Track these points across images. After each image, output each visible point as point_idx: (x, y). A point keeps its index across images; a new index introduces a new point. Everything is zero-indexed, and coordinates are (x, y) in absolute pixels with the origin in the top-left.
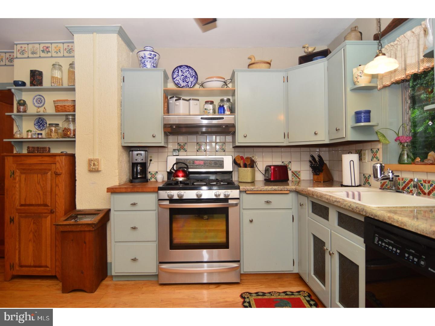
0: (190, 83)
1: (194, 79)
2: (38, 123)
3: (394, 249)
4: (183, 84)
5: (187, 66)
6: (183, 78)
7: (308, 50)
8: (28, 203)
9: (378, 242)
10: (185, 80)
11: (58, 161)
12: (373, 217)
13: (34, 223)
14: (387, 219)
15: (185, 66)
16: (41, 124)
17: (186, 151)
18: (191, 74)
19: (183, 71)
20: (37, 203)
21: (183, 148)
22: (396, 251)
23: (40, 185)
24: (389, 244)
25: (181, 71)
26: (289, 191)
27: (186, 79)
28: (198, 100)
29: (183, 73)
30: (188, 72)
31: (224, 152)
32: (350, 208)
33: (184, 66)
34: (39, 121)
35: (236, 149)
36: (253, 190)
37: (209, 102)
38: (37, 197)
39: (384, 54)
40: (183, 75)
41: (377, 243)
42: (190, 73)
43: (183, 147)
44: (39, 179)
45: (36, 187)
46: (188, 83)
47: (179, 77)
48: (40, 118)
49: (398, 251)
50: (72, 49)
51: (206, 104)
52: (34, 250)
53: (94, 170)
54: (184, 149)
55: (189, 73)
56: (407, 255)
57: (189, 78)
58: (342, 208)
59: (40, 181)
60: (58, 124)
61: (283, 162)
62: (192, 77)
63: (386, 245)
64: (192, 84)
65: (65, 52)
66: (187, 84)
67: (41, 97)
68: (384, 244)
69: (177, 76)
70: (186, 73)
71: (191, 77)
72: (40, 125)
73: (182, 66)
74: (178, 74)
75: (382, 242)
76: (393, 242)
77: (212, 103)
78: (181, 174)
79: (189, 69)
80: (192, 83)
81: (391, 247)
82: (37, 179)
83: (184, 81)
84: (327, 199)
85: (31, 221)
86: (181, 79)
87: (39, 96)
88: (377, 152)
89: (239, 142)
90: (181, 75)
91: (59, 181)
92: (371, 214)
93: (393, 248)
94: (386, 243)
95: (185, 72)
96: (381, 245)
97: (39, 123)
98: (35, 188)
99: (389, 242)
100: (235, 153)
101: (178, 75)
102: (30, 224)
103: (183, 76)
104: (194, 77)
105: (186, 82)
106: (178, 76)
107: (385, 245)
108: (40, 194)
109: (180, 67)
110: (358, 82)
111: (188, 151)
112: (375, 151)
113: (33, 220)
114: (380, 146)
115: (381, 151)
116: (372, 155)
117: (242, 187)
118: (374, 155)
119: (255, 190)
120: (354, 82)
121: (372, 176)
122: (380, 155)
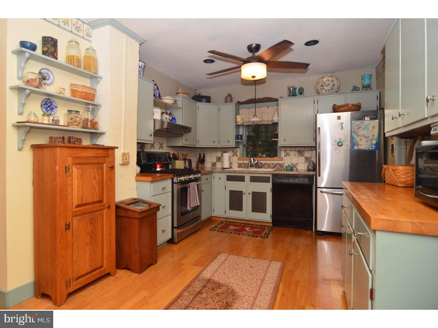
2: (45, 105)
7: (199, 93)
8: (84, 202)
9: (279, 181)
11: (111, 155)
13: (91, 223)
16: (49, 106)
20: (93, 201)
23: (96, 180)
31: (163, 150)
34: (47, 102)
38: (93, 194)
44: (95, 175)
45: (92, 182)
48: (49, 99)
50: (81, 28)
52: (91, 254)
53: (126, 163)
59: (96, 176)
60: (79, 112)
65: (73, 28)
67: (48, 72)
72: (47, 108)
82: (94, 175)
84: (248, 172)
85: (88, 222)
87: (46, 70)
88: (236, 152)
91: (112, 174)
97: (47, 105)
98: (92, 184)
100: (169, 150)
102: (87, 225)
108: (96, 190)
110: (240, 122)
113: (89, 221)
114: (238, 150)
115: (239, 152)
116: (233, 154)
117: (201, 171)
118: (235, 154)
119: (204, 172)
120: (237, 121)
121: (233, 163)
122: (238, 154)
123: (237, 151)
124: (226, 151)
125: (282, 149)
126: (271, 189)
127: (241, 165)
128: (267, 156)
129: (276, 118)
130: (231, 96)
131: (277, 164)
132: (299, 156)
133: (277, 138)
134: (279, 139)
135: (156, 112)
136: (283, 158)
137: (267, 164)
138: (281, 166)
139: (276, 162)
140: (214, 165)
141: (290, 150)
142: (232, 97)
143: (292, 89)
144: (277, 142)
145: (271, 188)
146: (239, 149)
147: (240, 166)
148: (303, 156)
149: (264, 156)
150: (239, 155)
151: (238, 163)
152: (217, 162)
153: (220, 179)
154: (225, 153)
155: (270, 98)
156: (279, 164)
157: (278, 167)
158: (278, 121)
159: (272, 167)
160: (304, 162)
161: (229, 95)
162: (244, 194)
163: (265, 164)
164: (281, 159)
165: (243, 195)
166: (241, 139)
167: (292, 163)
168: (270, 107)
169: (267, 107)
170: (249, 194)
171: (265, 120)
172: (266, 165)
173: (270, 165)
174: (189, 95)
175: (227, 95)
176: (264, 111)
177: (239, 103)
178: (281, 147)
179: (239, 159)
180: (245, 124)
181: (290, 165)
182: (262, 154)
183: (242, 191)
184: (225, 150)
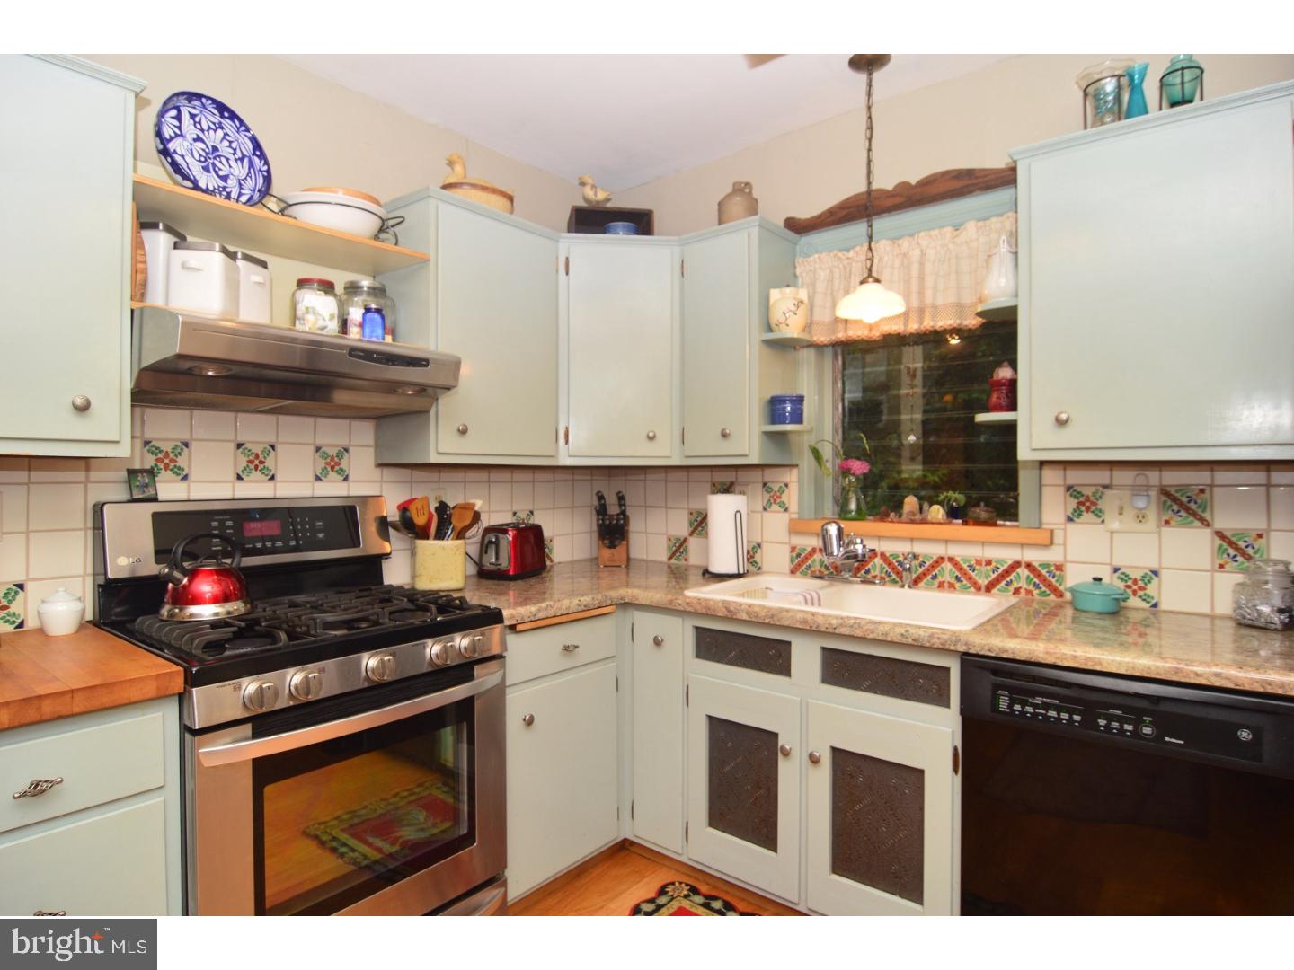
0: (232, 182)
1: (249, 172)
3: (1065, 716)
4: (206, 180)
5: (222, 108)
6: (203, 154)
7: (596, 195)
9: (1010, 706)
10: (213, 164)
12: (993, 655)
14: (1041, 655)
15: (214, 101)
17: (185, 478)
18: (234, 145)
19: (197, 119)
21: (172, 465)
22: (1071, 717)
24: (1047, 707)
25: (193, 116)
26: (614, 607)
27: (217, 163)
28: (264, 264)
29: (202, 130)
30: (220, 133)
31: (345, 484)
32: (907, 638)
33: (208, 98)
35: (386, 470)
36: (537, 618)
37: (316, 285)
39: (877, 281)
40: (198, 139)
41: (1008, 710)
42: (231, 142)
43: (173, 461)
46: (225, 179)
47: (186, 143)
49: (1077, 718)
51: (303, 291)
54: (177, 470)
55: (224, 138)
56: (1102, 722)
57: (228, 159)
58: (874, 640)
61: (515, 514)
62: (242, 159)
63: (1037, 711)
64: (243, 191)
66: (221, 184)
68: (1029, 709)
69: (177, 135)
70: (211, 132)
71: (236, 160)
73: (199, 96)
74: (179, 128)
75: (1024, 704)
76: (1057, 702)
77: (327, 287)
78: (206, 587)
79: (227, 123)
80: (241, 188)
81: (1052, 713)
83: (208, 166)
86: (197, 157)
88: (781, 491)
89: (441, 451)
90: (195, 136)
92: (987, 648)
93: (1058, 714)
94: (1035, 706)
95: (210, 128)
96: (1022, 713)
99: (1044, 703)
100: (384, 485)
101: (178, 132)
103: (201, 145)
104: (246, 160)
105: (216, 173)
106: (182, 135)
107: (1034, 710)
109: (192, 96)
110: (787, 325)
111: (193, 477)
112: (776, 487)
114: (792, 477)
115: (794, 488)
116: (767, 496)
117: (505, 613)
118: (774, 498)
119: (541, 615)
120: (773, 322)
121: (765, 546)
122: (792, 497)
123: (786, 485)
124: (732, 484)
125: (1050, 475)
126: (956, 749)
127: (807, 558)
128: (954, 513)
129: (1003, 281)
130: (750, 193)
131: (1016, 565)
132: (1167, 522)
133: (1012, 406)
134: (1021, 416)
135: (184, 266)
136: (1052, 531)
137: (951, 560)
138: (1044, 580)
139: (1008, 555)
140: (679, 548)
141: (1107, 482)
142: (756, 200)
143: (1110, 86)
144: (1010, 429)
145: (959, 744)
146: (795, 471)
147: (799, 565)
148: (1197, 523)
149: (937, 512)
150: (794, 507)
151: (793, 549)
152: (691, 534)
153: (657, 643)
154: (720, 492)
155: (969, 173)
156: (1029, 566)
157: (1023, 584)
158: (1017, 296)
159: (983, 582)
160: (1208, 567)
161: (742, 189)
162: (786, 754)
163: (940, 560)
164: (1042, 537)
165: (780, 756)
166: (797, 417)
167: (1117, 563)
168: (971, 227)
169: (948, 230)
170: (814, 760)
171: (935, 307)
172: (947, 566)
173: (970, 566)
174: (511, 199)
175: (730, 189)
176: (931, 254)
177: (797, 227)
178: (1042, 463)
179: (795, 529)
180: (822, 338)
181: (1106, 580)
182: (921, 499)
183: (776, 735)
184: (726, 478)
